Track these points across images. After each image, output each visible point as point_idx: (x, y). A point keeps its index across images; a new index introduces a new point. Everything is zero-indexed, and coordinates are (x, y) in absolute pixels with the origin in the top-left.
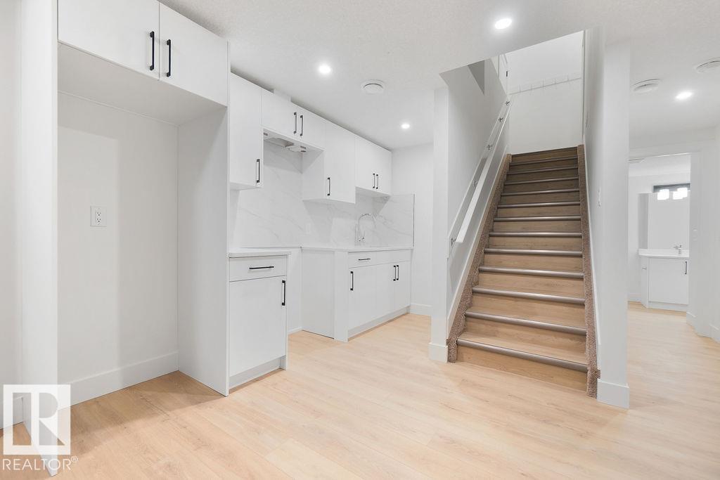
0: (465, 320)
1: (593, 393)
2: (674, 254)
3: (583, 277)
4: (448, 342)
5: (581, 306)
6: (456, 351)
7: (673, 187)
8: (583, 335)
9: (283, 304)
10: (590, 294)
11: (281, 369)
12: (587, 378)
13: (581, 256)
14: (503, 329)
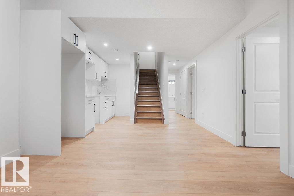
0: (137, 113)
1: (163, 123)
2: (172, 97)
3: (159, 101)
4: (135, 119)
5: (160, 107)
6: (136, 121)
7: (172, 81)
8: (161, 113)
9: (94, 111)
10: (161, 104)
11: (92, 131)
12: (162, 120)
13: (159, 97)
14: (145, 114)
